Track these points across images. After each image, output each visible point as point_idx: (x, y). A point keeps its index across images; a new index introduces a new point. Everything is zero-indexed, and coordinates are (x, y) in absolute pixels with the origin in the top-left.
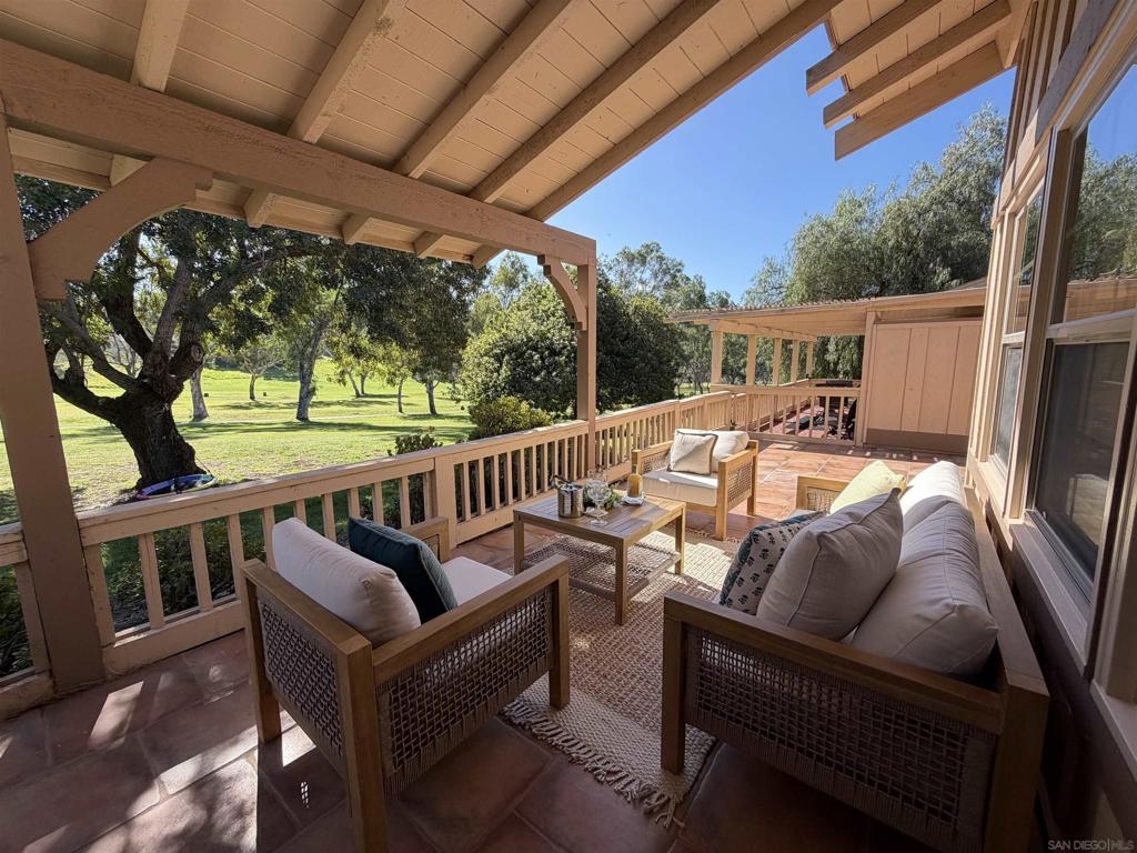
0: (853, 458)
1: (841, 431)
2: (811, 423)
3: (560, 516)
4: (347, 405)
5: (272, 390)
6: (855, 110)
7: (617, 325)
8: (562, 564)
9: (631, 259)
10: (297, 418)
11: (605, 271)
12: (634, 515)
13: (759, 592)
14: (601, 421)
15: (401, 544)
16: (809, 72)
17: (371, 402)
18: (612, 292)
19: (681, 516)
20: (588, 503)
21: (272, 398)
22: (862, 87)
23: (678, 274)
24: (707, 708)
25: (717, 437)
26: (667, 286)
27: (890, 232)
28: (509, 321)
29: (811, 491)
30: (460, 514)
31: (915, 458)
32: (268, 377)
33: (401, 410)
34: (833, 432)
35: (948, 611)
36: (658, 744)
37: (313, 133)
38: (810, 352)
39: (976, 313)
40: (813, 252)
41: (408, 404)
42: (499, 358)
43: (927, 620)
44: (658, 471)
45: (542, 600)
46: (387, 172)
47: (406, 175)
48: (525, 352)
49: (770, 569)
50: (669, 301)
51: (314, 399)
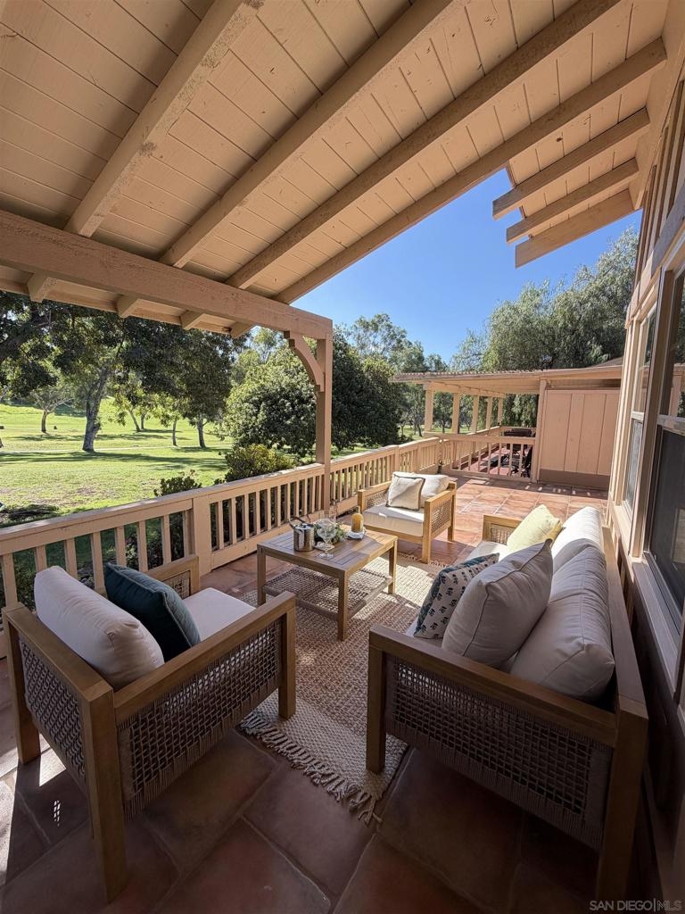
0: (530, 493)
1: (521, 470)
2: (499, 462)
3: (296, 550)
4: (129, 438)
5: (62, 424)
6: (529, 232)
7: (353, 380)
8: (290, 600)
9: (366, 326)
10: (84, 449)
11: (345, 337)
12: (355, 549)
13: (446, 620)
14: (335, 464)
15: (149, 591)
16: (495, 203)
17: (147, 436)
18: (350, 353)
19: (393, 548)
20: (318, 539)
21: (61, 431)
22: (533, 215)
23: (403, 340)
24: (402, 720)
25: (424, 480)
26: (394, 348)
27: (560, 316)
28: (266, 374)
29: (493, 527)
30: (215, 543)
31: (574, 493)
32: (58, 413)
33: (175, 444)
34: (516, 471)
35: (579, 649)
36: (364, 748)
37: (88, 229)
38: (500, 405)
39: (616, 384)
40: (504, 329)
41: (181, 439)
42: (257, 405)
43: (565, 655)
44: (379, 506)
45: (273, 631)
46: (154, 262)
47: (171, 266)
48: (278, 400)
49: (454, 603)
50: (396, 361)
51: (99, 432)
